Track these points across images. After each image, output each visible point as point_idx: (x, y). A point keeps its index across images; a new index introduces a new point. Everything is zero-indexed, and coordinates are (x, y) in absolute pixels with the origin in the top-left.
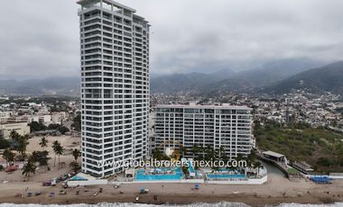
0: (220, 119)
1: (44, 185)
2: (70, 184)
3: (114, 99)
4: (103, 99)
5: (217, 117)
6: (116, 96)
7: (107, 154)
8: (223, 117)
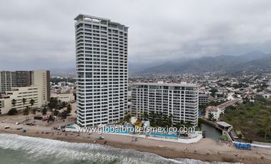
0: (172, 94)
1: (54, 129)
2: (67, 129)
3: (93, 78)
4: (85, 79)
5: (171, 92)
6: (95, 77)
7: (88, 113)
8: (175, 92)
